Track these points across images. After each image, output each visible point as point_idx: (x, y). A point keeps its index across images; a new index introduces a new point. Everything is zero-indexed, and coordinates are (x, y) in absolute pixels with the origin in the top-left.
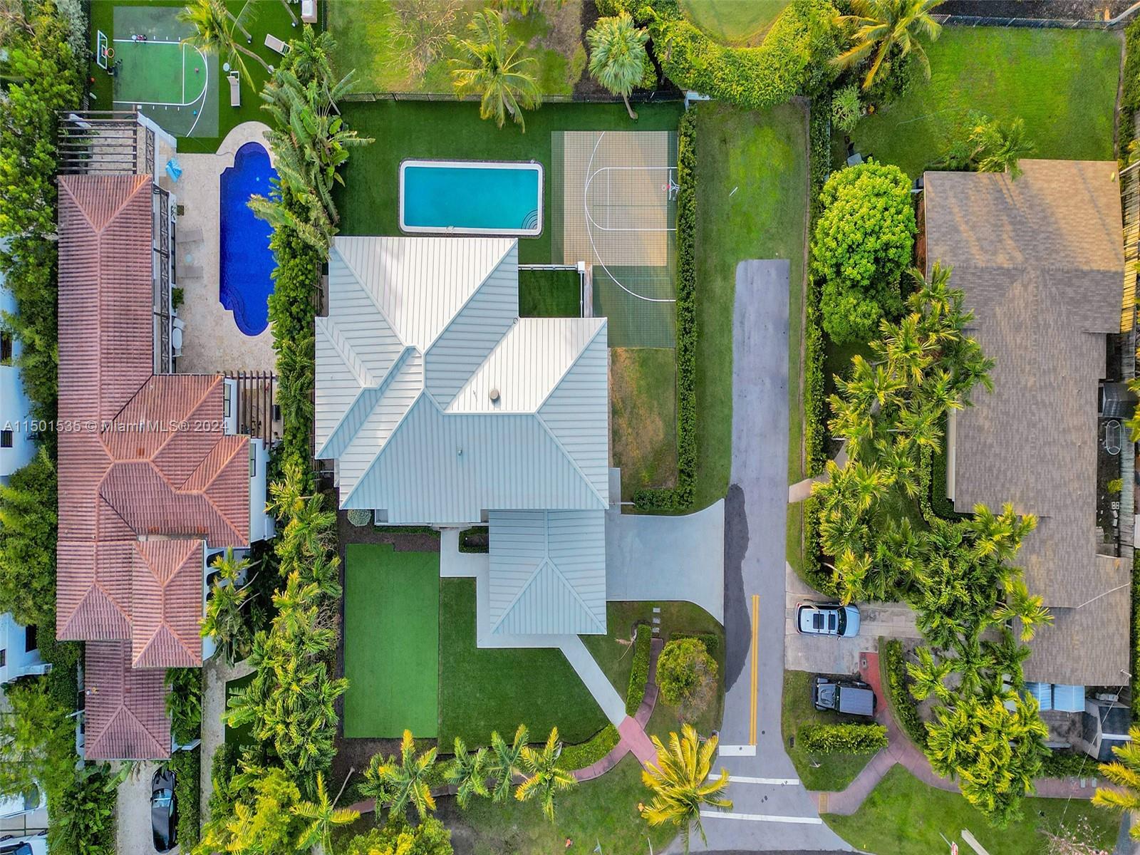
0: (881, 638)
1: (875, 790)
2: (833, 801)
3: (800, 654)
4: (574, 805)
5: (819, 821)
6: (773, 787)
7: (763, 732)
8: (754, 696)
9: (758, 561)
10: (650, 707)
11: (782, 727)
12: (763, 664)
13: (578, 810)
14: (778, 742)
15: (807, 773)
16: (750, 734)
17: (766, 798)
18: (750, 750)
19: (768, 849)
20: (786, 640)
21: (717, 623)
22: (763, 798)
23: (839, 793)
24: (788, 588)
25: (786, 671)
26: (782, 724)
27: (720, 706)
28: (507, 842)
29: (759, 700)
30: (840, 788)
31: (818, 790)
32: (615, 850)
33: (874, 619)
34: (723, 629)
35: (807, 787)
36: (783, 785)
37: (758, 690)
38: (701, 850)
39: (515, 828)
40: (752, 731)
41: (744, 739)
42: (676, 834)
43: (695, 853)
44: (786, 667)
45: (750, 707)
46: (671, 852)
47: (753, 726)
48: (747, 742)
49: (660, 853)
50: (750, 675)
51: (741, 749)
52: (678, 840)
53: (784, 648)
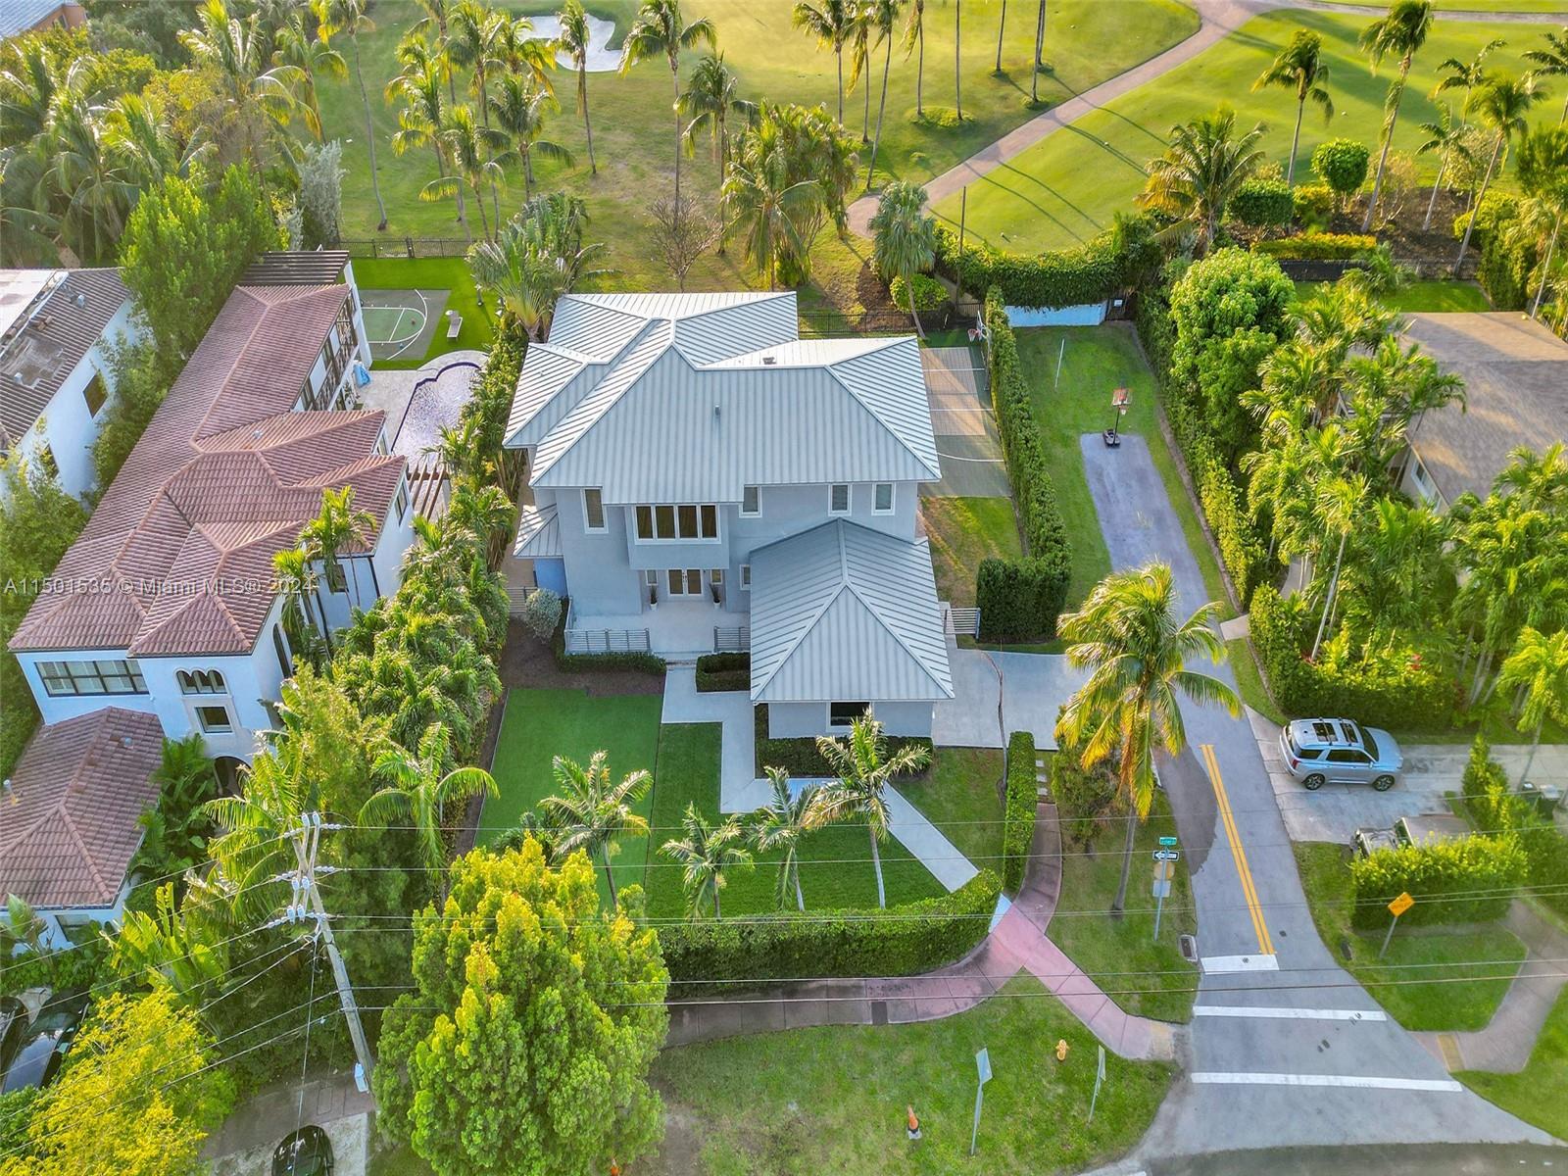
0: (1448, 794)
1: (1547, 1026)
2: (1471, 1048)
3: (1311, 819)
4: (918, 1062)
5: (1456, 1086)
6: (1336, 1026)
7: (1283, 934)
8: (1246, 879)
10: (1051, 898)
11: (1318, 925)
12: (1248, 834)
13: (928, 1070)
14: (1317, 952)
15: (1394, 999)
16: (1256, 937)
17: (1326, 1043)
18: (1266, 962)
19: (1362, 1142)
20: (1279, 801)
22: (1322, 1045)
23: (1477, 1034)
24: (1258, 735)
25: (1292, 843)
26: (1316, 922)
27: (1185, 896)
28: (775, 1138)
29: (1257, 885)
30: (1476, 1024)
31: (1430, 1030)
32: (1018, 1148)
33: (1426, 770)
35: (1405, 1026)
36: (1353, 1021)
38: (1213, 1149)
39: (793, 1108)
40: (1259, 933)
41: (1247, 946)
42: (1149, 1116)
43: (1202, 1156)
44: (1293, 838)
45: (1244, 896)
46: (1146, 1156)
47: (1259, 923)
48: (1256, 951)
49: (1121, 1157)
50: (1229, 849)
51: (1246, 960)
52: (1157, 1130)
53: (1280, 812)
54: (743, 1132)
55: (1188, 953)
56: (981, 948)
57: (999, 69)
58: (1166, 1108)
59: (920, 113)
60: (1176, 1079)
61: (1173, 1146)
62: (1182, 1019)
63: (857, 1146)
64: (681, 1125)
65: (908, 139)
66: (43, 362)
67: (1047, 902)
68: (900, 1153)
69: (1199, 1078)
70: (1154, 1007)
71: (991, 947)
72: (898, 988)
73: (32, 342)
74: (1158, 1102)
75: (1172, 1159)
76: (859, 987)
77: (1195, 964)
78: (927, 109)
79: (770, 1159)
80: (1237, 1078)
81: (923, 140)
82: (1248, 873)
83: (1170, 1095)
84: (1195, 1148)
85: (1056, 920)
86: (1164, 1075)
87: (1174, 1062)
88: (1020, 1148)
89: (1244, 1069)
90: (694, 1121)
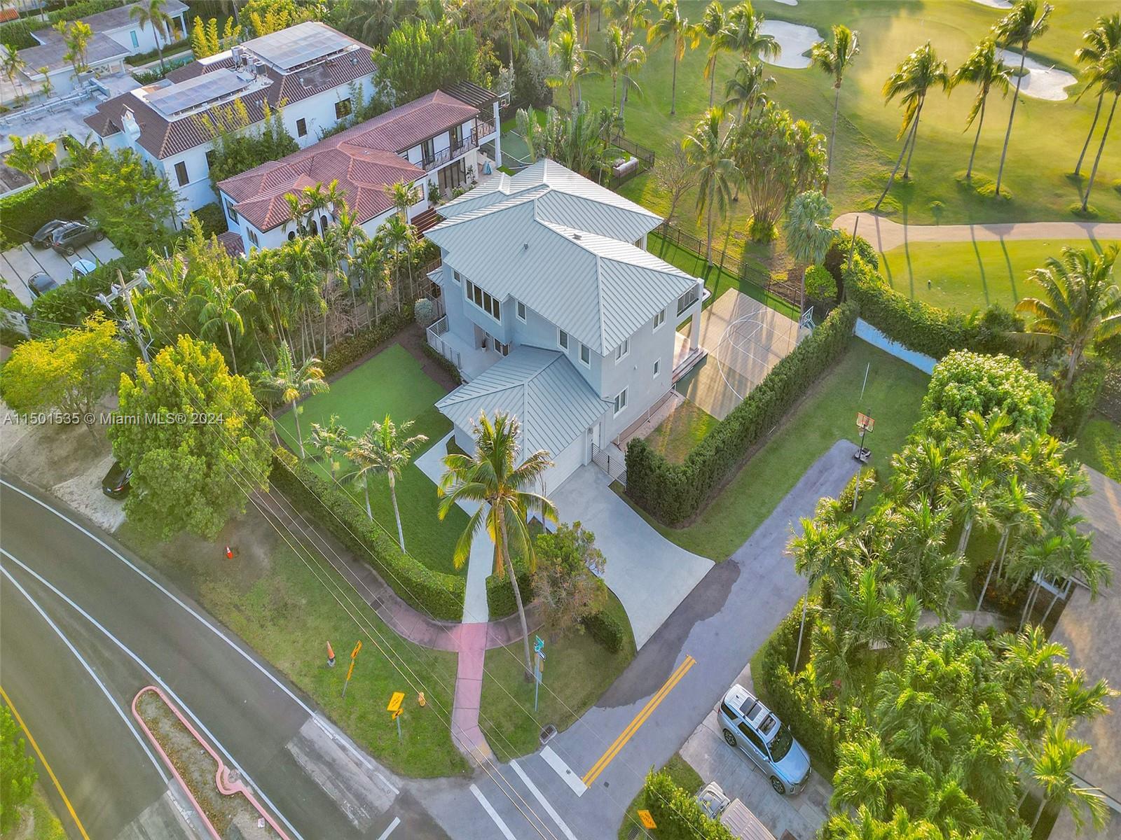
3: (706, 756)
7: (606, 785)
8: (622, 740)
9: (717, 634)
10: (509, 639)
12: (656, 720)
16: (590, 769)
18: (579, 786)
20: (698, 729)
21: (632, 642)
25: (677, 754)
27: (580, 711)
29: (625, 749)
34: (634, 653)
37: (632, 739)
38: (440, 823)
39: (304, 601)
40: (593, 769)
41: (579, 767)
42: (431, 775)
43: (431, 819)
44: (681, 752)
45: (610, 745)
46: (408, 788)
47: (600, 765)
48: (581, 775)
49: (397, 774)
50: (633, 717)
51: (568, 772)
52: (427, 784)
53: (692, 733)
54: (278, 590)
55: (544, 736)
56: (450, 625)
57: (1077, 173)
58: (443, 781)
59: (968, 175)
60: (465, 777)
61: (425, 799)
62: (501, 758)
63: (306, 641)
64: (264, 564)
65: (941, 190)
66: (318, 79)
67: (505, 638)
68: (318, 662)
69: (475, 789)
70: (494, 736)
71: (455, 630)
72: (396, 603)
73: (321, 69)
74: (442, 775)
75: (417, 803)
76: (382, 585)
77: (541, 744)
78: (976, 175)
79: (275, 610)
80: (491, 811)
81: (954, 195)
82: (627, 738)
83: (452, 779)
84: (433, 812)
85: (500, 651)
86: (461, 769)
87: (473, 770)
88: (362, 717)
89: (500, 812)
90: (269, 567)
